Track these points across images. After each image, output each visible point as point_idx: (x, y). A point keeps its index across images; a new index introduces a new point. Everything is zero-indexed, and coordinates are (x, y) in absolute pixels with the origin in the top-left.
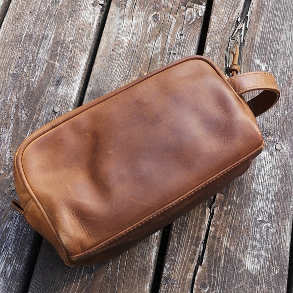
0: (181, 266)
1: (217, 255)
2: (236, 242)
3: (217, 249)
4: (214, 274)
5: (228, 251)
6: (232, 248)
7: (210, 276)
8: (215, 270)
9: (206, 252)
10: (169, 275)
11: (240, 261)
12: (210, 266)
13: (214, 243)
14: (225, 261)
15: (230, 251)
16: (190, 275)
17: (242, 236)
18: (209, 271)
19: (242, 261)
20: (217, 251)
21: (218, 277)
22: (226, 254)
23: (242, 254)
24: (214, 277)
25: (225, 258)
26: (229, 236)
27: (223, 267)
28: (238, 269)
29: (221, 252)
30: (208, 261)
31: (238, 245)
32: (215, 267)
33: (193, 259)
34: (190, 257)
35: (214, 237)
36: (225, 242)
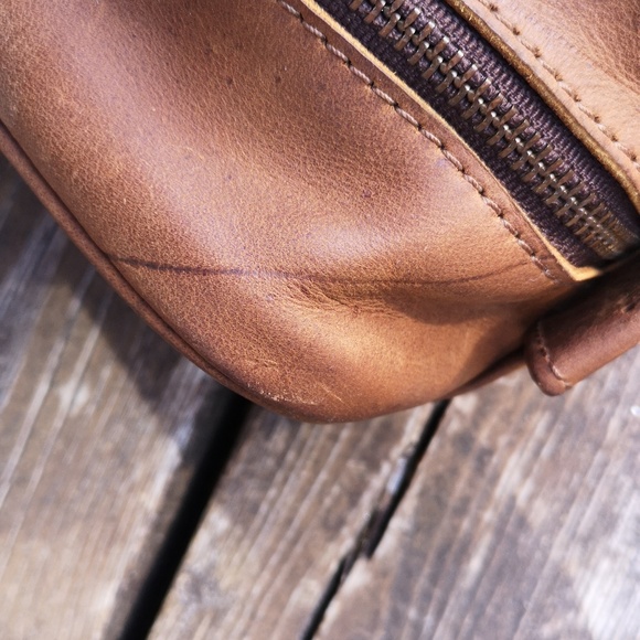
0: (279, 538)
1: (455, 529)
2: (567, 485)
3: (466, 501)
4: (422, 611)
5: (513, 523)
6: (540, 513)
7: (397, 618)
8: (427, 596)
9: (409, 504)
10: (212, 567)
11: (560, 581)
12: (408, 572)
13: (454, 472)
14: (487, 563)
15: (522, 523)
16: (309, 592)
17: (605, 464)
18: (402, 592)
19: (568, 583)
20: (461, 510)
21: (434, 628)
22: (499, 532)
23: (575, 552)
24: (417, 627)
25: (492, 550)
26: (537, 453)
27: (472, 593)
28: (541, 615)
29: (477, 521)
30: (409, 549)
31: (570, 501)
32: (434, 579)
33: (341, 523)
34: (329, 511)
35: (464, 441)
36: (512, 479)
